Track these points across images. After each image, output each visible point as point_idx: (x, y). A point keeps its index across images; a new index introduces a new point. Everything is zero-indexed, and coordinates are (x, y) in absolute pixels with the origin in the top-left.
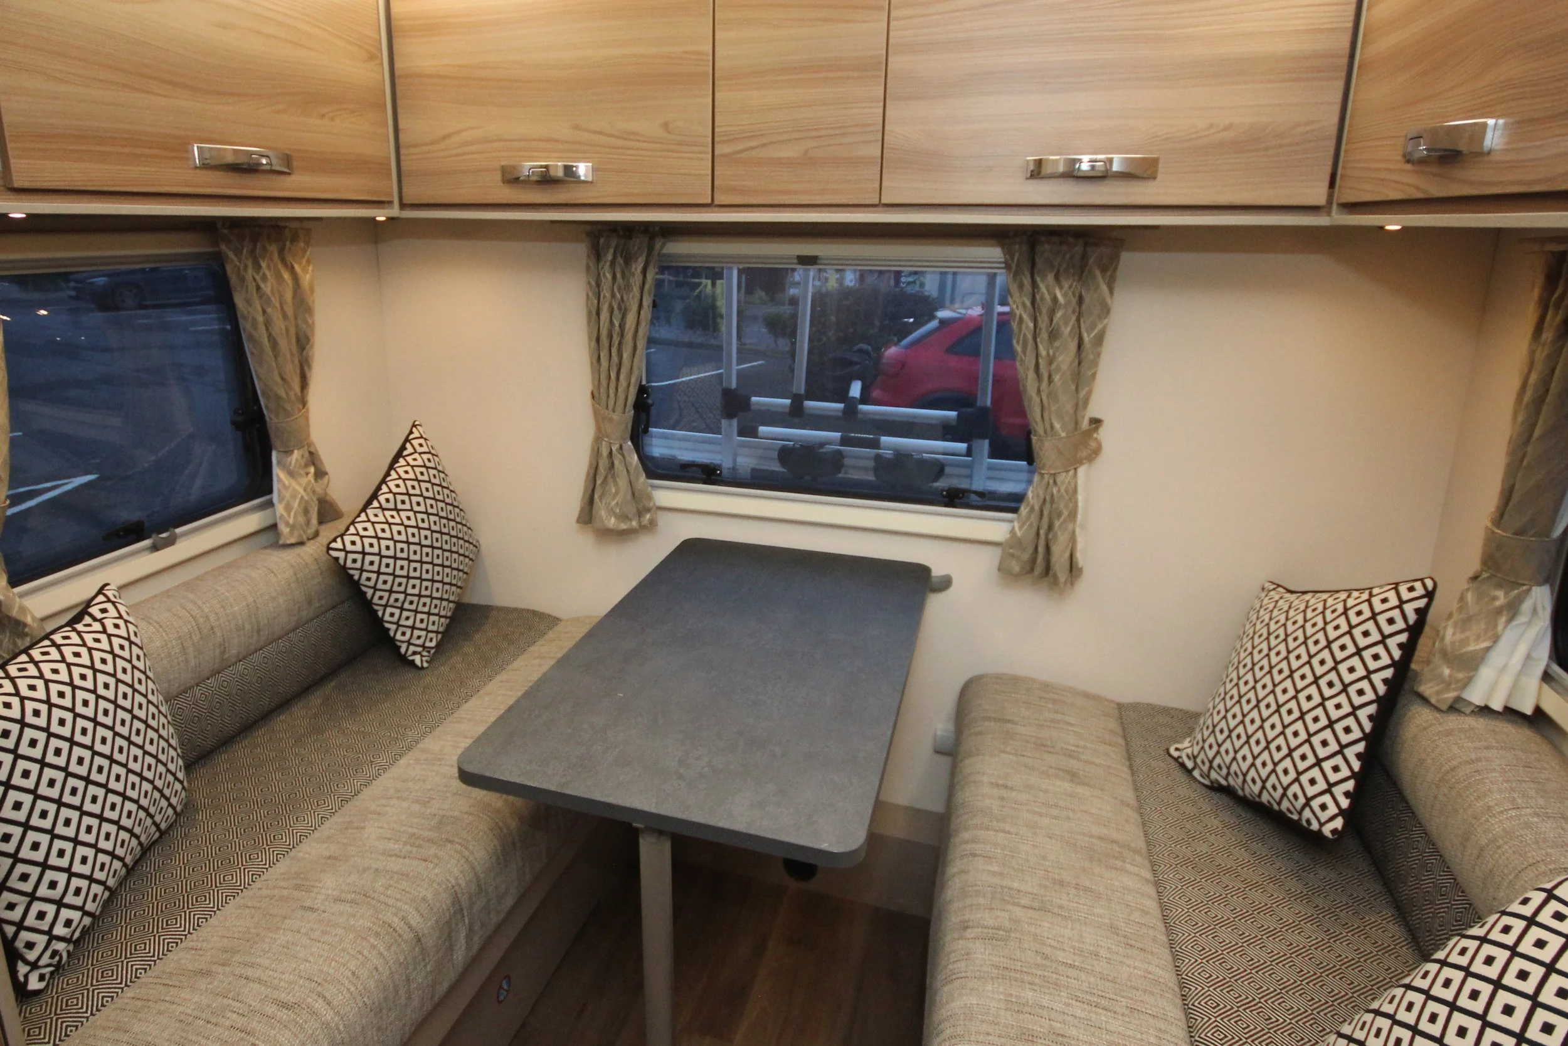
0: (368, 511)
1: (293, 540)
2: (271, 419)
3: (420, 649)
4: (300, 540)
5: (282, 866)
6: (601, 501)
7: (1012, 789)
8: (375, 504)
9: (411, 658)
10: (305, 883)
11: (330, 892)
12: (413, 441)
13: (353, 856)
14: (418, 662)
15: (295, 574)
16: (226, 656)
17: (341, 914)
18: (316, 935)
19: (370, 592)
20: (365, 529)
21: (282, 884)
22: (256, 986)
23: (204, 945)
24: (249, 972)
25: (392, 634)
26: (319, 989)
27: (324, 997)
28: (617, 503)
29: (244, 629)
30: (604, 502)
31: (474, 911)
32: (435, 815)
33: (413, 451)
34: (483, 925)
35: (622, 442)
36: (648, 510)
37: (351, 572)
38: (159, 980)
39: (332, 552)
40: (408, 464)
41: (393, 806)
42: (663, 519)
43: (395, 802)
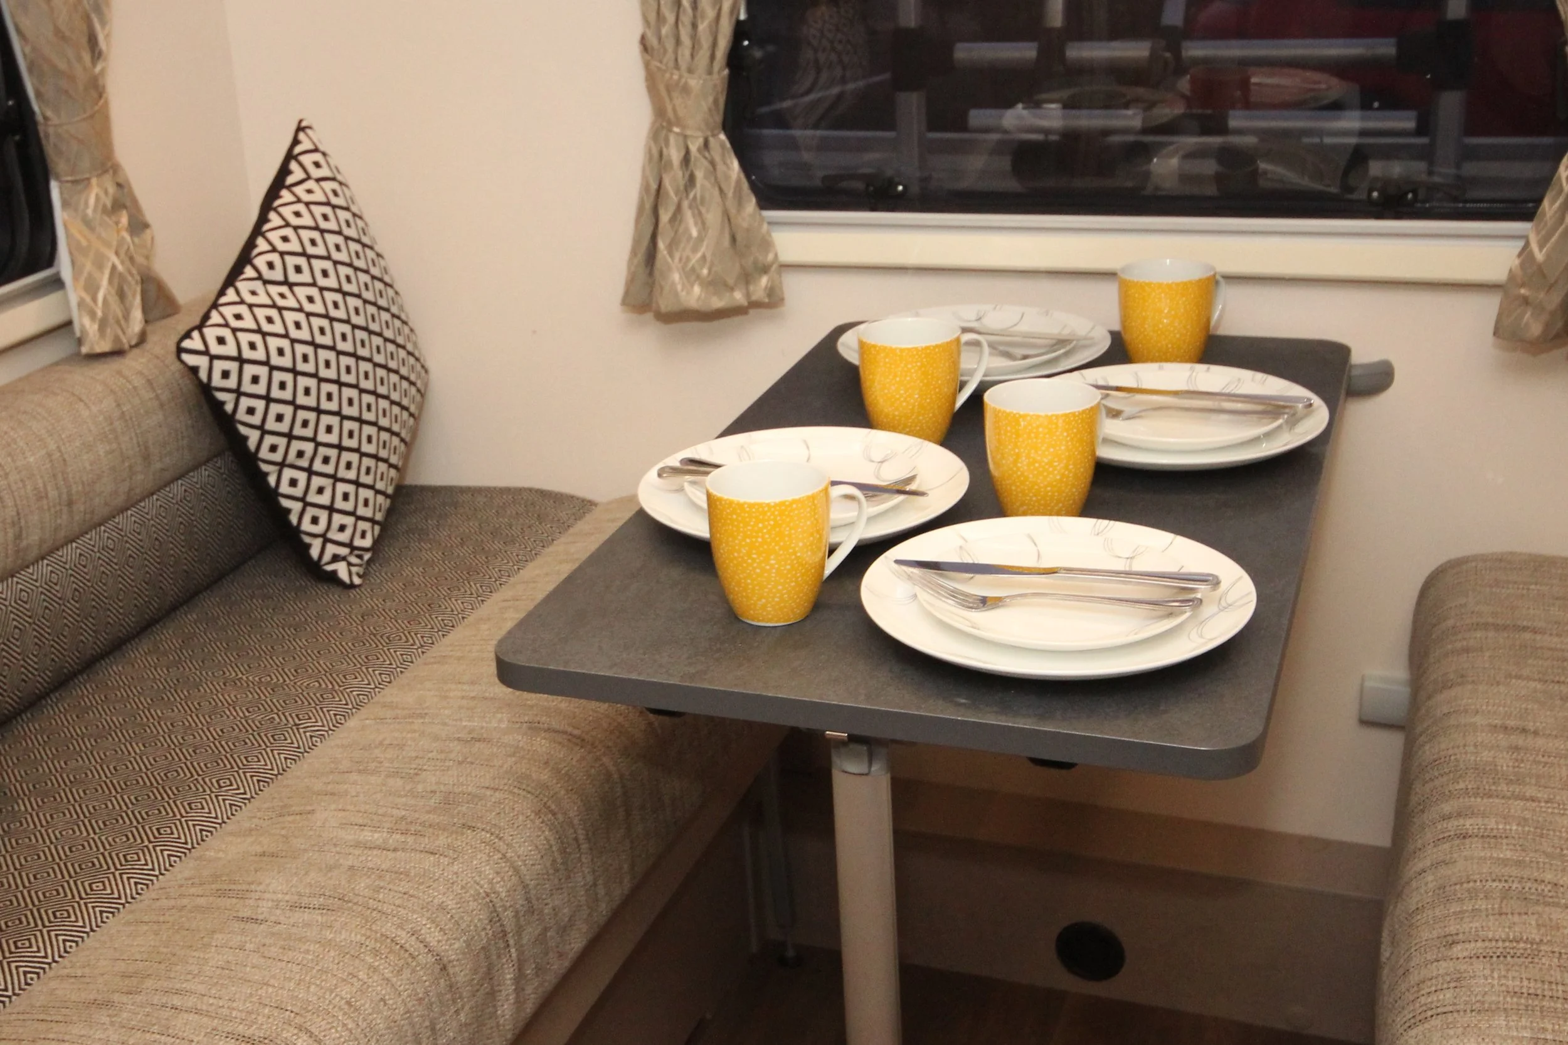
0: (239, 285)
1: (105, 346)
2: (46, 118)
3: (343, 551)
4: (117, 348)
5: (184, 869)
6: (671, 254)
7: (1536, 733)
8: (249, 272)
9: (329, 568)
10: (233, 887)
11: (280, 896)
12: (302, 158)
13: (305, 850)
14: (343, 574)
15: (118, 405)
16: (24, 543)
17: (308, 925)
18: (274, 951)
19: (253, 436)
20: (238, 317)
21: (193, 890)
22: (191, 1017)
23: (87, 971)
24: (177, 1001)
25: (294, 519)
26: (299, 1020)
27: (307, 1031)
28: (704, 257)
29: (47, 497)
30: (677, 256)
31: (524, 941)
32: (433, 792)
33: (302, 176)
34: (539, 970)
35: (709, 133)
36: (765, 270)
37: (221, 396)
38: (26, 1016)
39: (185, 357)
40: (299, 201)
41: (355, 783)
42: (794, 286)
43: (354, 777)
